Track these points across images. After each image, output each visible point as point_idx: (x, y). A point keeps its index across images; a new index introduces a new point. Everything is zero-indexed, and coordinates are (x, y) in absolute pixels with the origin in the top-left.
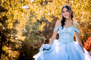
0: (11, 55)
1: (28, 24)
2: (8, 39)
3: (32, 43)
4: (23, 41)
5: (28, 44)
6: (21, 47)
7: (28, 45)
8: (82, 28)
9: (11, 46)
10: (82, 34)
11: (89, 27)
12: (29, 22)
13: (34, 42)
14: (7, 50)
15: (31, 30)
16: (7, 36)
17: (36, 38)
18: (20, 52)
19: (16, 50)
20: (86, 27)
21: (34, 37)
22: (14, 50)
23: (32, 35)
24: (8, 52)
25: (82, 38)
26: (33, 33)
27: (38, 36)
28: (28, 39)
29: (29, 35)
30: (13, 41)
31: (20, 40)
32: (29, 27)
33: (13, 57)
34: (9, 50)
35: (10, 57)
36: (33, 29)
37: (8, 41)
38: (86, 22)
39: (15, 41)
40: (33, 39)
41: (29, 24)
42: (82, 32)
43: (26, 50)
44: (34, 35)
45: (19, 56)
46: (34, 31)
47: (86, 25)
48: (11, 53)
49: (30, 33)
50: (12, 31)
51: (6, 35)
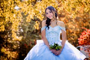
0: (11, 56)
1: (23, 24)
2: (5, 41)
3: (30, 42)
4: (20, 41)
5: (25, 43)
6: (19, 48)
7: (25, 45)
8: (77, 23)
9: (9, 47)
10: (78, 29)
11: (84, 21)
12: (24, 22)
13: (31, 41)
14: (6, 52)
15: (27, 30)
16: (5, 38)
17: (33, 37)
18: (19, 52)
19: (14, 50)
20: (81, 21)
21: (31, 36)
22: (13, 51)
23: (28, 34)
24: (7, 53)
25: (78, 32)
26: (29, 32)
27: (35, 35)
28: (25, 39)
29: (25, 35)
30: (10, 42)
31: (17, 40)
32: (25, 26)
33: (12, 58)
34: (7, 51)
35: (10, 58)
36: (29, 28)
37: (5, 42)
38: (80, 17)
39: (13, 42)
40: (29, 38)
41: (25, 24)
42: (78, 26)
43: (24, 50)
44: (30, 34)
45: (18, 56)
46: (30, 30)
47: (81, 19)
48: (10, 54)
49: (26, 32)
50: (8, 32)
51: (3, 37)
